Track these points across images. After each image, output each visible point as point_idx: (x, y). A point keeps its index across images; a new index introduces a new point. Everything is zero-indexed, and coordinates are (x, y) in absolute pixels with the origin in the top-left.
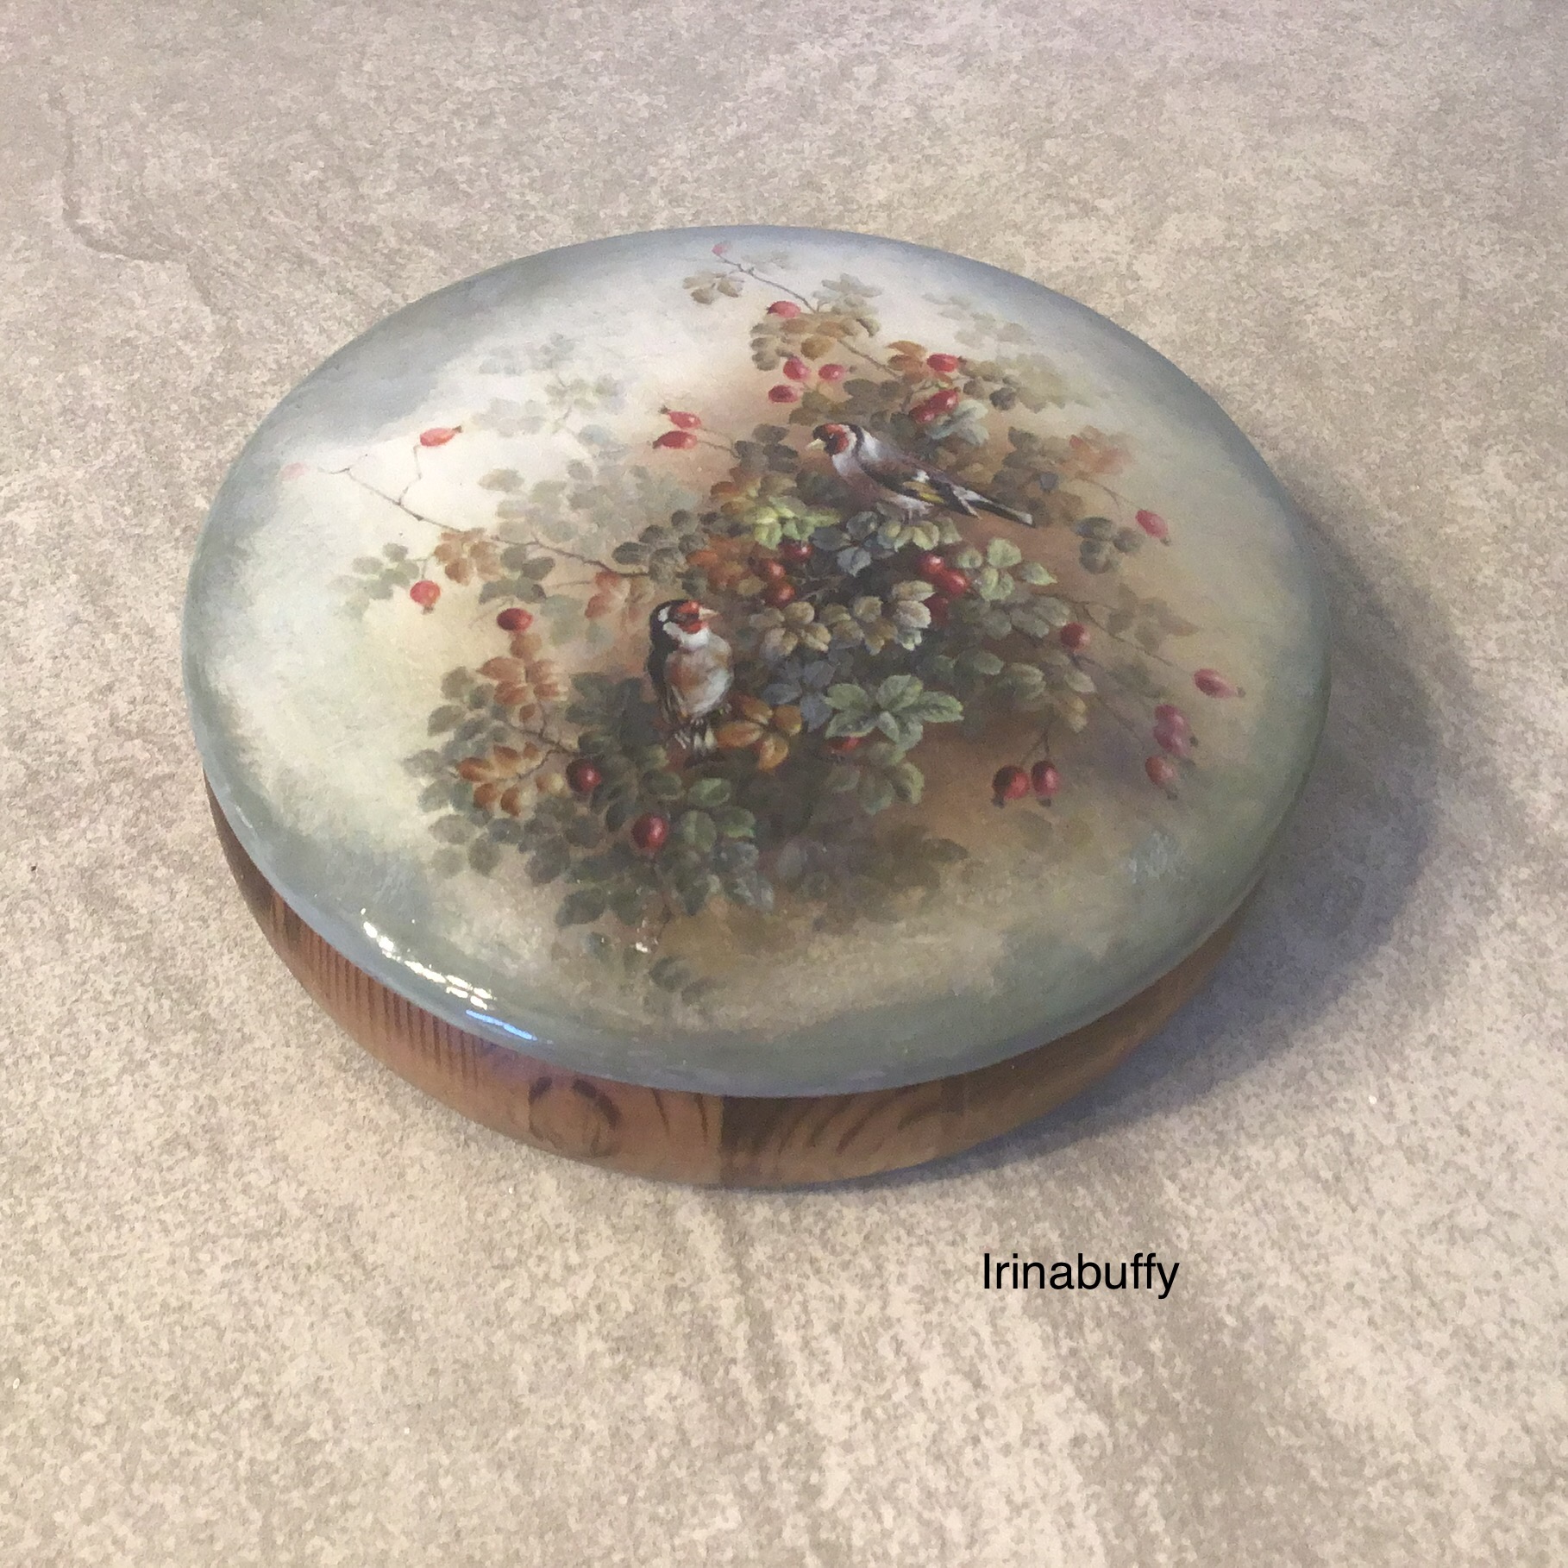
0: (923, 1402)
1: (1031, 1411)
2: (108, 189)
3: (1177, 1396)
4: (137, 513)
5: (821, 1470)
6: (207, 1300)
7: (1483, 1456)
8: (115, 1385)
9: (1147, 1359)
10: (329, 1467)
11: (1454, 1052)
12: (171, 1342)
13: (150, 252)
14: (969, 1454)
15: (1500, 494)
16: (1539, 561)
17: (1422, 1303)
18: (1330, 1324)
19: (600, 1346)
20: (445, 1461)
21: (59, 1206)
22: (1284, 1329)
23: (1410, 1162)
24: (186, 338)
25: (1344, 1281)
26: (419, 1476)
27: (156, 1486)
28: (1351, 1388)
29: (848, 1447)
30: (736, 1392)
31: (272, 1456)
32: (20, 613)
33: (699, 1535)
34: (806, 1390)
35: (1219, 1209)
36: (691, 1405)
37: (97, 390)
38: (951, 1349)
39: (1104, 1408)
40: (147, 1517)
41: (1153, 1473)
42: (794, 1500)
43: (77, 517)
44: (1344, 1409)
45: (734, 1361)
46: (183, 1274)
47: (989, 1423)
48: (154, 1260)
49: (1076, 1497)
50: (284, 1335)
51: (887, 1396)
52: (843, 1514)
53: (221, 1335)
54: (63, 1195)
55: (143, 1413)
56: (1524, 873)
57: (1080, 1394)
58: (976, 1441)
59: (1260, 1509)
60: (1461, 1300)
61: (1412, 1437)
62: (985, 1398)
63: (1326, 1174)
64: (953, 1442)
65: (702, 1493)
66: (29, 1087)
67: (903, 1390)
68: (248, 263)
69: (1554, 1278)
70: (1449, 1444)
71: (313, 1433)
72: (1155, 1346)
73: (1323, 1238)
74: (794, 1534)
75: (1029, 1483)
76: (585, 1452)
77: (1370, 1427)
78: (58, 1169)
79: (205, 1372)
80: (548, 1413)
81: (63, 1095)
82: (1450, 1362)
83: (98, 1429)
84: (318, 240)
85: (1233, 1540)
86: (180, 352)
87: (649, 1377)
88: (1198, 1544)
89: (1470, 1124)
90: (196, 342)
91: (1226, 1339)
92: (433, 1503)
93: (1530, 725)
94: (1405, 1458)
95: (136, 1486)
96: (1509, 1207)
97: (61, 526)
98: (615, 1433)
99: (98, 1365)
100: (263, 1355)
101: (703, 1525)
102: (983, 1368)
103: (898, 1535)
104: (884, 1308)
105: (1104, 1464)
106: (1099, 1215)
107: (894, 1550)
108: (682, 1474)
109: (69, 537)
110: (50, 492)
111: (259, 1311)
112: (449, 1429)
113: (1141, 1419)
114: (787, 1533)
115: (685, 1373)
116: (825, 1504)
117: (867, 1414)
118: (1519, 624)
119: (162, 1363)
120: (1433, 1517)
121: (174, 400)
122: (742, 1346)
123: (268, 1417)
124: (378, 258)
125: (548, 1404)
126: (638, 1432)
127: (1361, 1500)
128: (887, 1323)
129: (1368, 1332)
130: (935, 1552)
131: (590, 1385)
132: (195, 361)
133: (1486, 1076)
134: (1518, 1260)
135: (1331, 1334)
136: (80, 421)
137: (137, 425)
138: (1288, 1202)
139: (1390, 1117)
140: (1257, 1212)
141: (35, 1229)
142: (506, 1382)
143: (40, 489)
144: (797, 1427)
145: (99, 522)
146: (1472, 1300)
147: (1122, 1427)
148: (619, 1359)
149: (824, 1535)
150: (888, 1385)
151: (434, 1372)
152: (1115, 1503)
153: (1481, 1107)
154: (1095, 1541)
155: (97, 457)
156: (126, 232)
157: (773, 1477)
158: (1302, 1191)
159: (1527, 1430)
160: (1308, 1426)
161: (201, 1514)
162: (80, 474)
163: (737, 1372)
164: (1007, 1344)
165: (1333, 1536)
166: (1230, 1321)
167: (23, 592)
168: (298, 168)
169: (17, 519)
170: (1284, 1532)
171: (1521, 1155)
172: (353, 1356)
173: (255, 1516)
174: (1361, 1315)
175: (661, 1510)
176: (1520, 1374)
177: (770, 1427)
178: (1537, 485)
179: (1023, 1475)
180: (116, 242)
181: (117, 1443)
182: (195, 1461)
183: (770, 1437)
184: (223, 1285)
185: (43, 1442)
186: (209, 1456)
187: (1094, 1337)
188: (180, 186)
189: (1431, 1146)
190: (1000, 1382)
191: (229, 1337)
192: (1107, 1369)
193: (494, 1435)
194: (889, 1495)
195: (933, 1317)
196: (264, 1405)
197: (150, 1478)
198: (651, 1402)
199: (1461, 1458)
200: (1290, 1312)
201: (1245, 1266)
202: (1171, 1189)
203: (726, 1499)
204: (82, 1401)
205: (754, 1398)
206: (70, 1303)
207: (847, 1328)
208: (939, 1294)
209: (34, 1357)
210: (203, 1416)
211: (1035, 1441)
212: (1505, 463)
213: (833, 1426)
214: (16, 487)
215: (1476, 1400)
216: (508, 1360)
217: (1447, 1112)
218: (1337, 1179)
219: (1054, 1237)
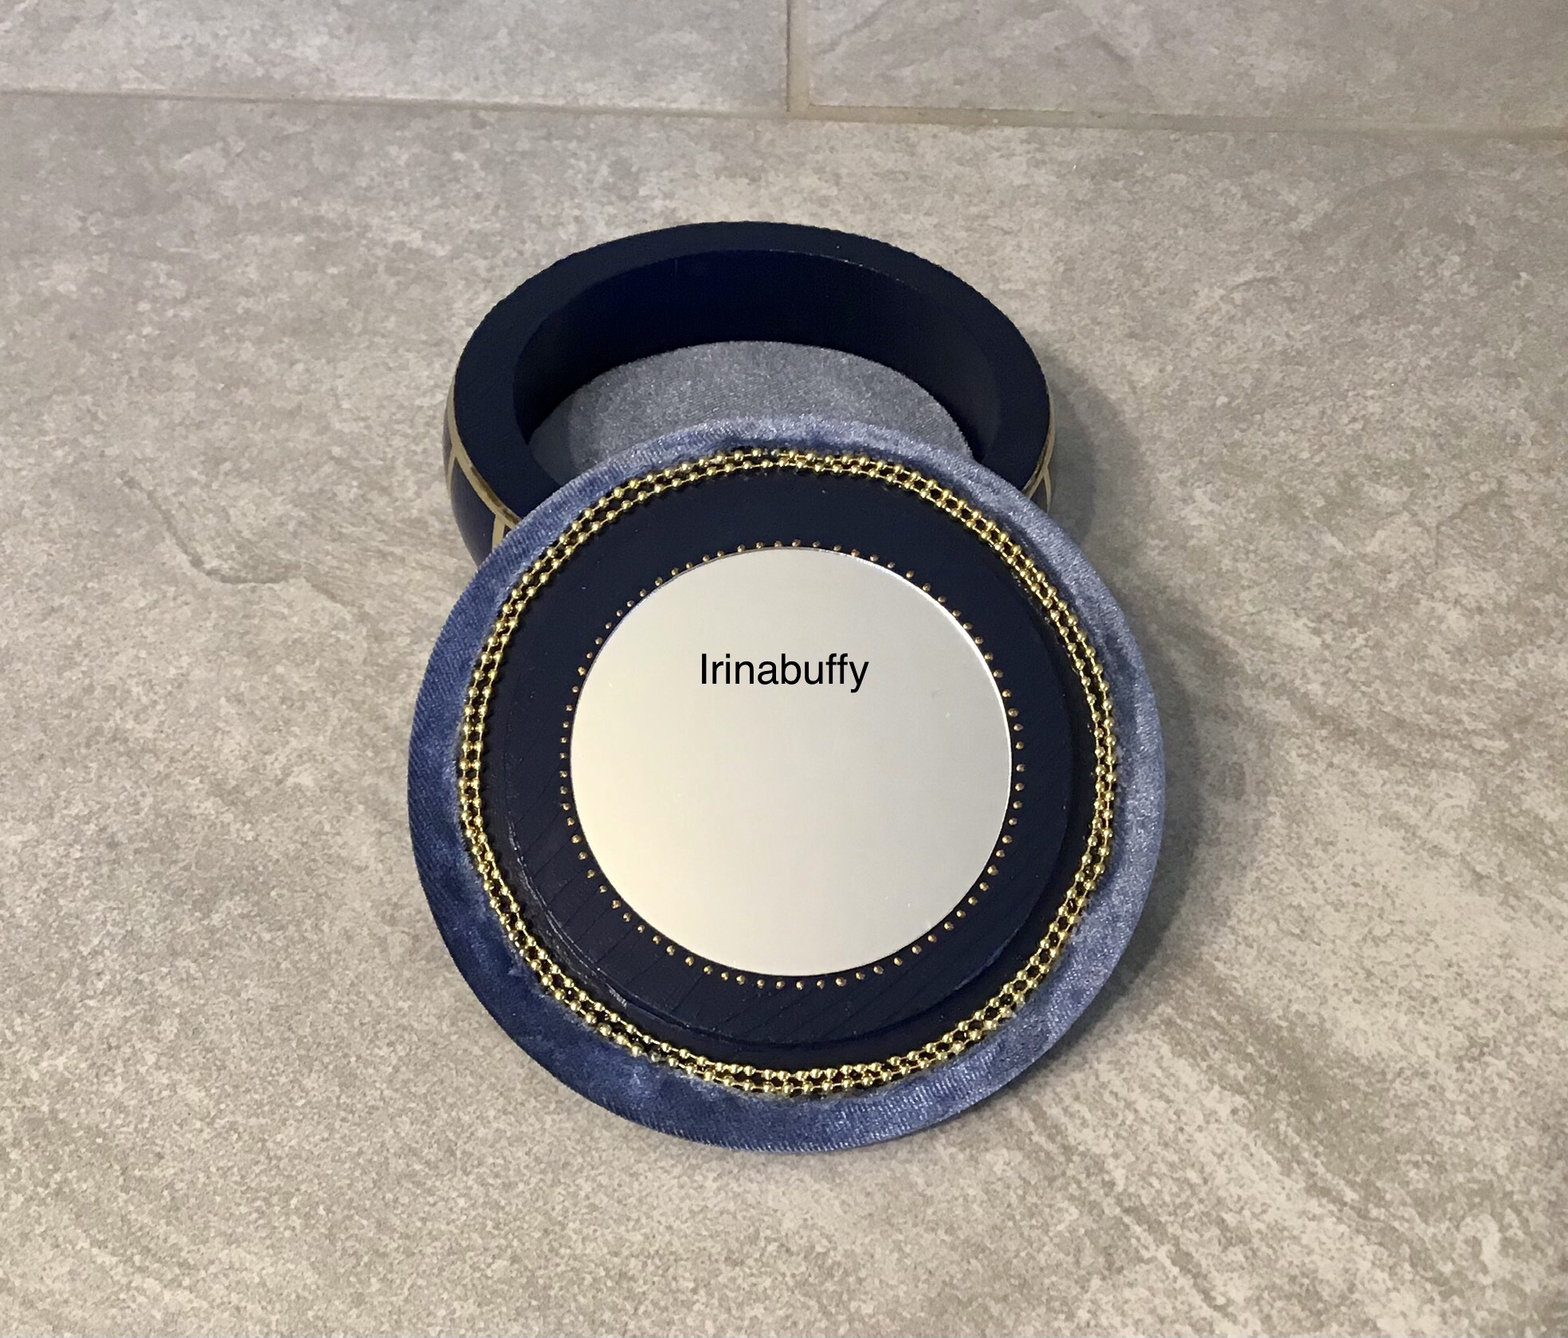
0: (1143, 1120)
1: (1203, 1105)
2: (213, 539)
3: (1274, 1071)
4: (377, 754)
5: (1108, 1172)
6: (715, 1201)
7: (1442, 1050)
8: (689, 1265)
9: (1249, 1058)
10: (839, 1264)
11: (1331, 843)
12: (707, 1229)
13: (272, 575)
14: (1182, 1138)
15: (1211, 513)
16: (1252, 548)
17: (1377, 983)
18: (1335, 1009)
19: (953, 1150)
20: (901, 1237)
21: (594, 1180)
22: (1313, 1019)
23: (1337, 910)
24: (336, 628)
25: (1331, 983)
26: (891, 1252)
27: (747, 1308)
28: (1360, 1038)
29: (1116, 1156)
30: (1041, 1149)
31: (803, 1269)
32: (339, 840)
33: (1060, 1228)
34: (1077, 1134)
35: (1249, 968)
36: (1021, 1163)
37: (296, 679)
38: (1145, 1088)
39: (1239, 1090)
40: (752, 1326)
41: (1280, 1114)
42: (1102, 1192)
43: (338, 767)
44: (1363, 1050)
45: (1031, 1133)
46: (692, 1192)
47: (1183, 1118)
48: (670, 1189)
49: (1249, 1141)
50: (770, 1204)
51: (1123, 1122)
52: (1131, 1190)
53: (735, 1217)
54: (593, 1173)
55: (716, 1273)
56: (1324, 733)
57: (1224, 1088)
58: (1182, 1130)
59: (1344, 1114)
60: (1395, 974)
61: (1402, 1052)
62: (1175, 1107)
63: (1297, 931)
64: (1170, 1134)
65: (1050, 1206)
66: (532, 1120)
67: (1130, 1117)
68: (347, 566)
69: (1437, 947)
70: (1422, 1049)
71: (819, 1249)
72: (1250, 1050)
73: (1310, 965)
74: (1111, 1210)
75: (1219, 1141)
76: (975, 1206)
77: (1379, 1054)
78: (580, 1160)
79: (737, 1239)
80: (944, 1194)
81: (555, 1117)
82: (1404, 1008)
83: (695, 1291)
84: (385, 537)
85: (1337, 1134)
86: (338, 640)
87: (989, 1156)
88: (1321, 1142)
89: (1357, 880)
90: (345, 629)
91: (1285, 1034)
92: (908, 1262)
93: (1290, 647)
94: (1403, 1064)
95: (734, 1312)
96: (1398, 918)
97: (331, 776)
98: (987, 1192)
99: (672, 1258)
100: (766, 1218)
101: (1060, 1222)
102: (1166, 1091)
103: (1166, 1190)
104: (1097, 1078)
105: (1254, 1119)
106: (1188, 992)
107: (1167, 1199)
108: (1035, 1200)
109: (341, 782)
110: (306, 756)
111: (749, 1196)
112: (894, 1221)
113: (1262, 1090)
114: (1107, 1211)
115: (1008, 1148)
116: (1119, 1188)
117: (1117, 1136)
118: (1256, 590)
119: (709, 1243)
120: (1432, 1088)
121: (356, 672)
122: (1032, 1125)
123: (788, 1250)
124: (436, 540)
125: (942, 1188)
126: (999, 1186)
127: (1392, 1092)
128: (1104, 1086)
129: (1356, 1006)
130: (1188, 1193)
131: (959, 1172)
132: (353, 642)
133: (1355, 852)
134: (1414, 944)
135: (1338, 1013)
136: (298, 704)
137: (340, 696)
138: (1283, 952)
139: (1315, 890)
140: (1269, 963)
141: (587, 1197)
142: (912, 1186)
143: (300, 756)
144: (1083, 1155)
145: (354, 766)
146: (1400, 972)
147: (1255, 1098)
148: (968, 1151)
149: (1127, 1204)
150: (1120, 1118)
151: (868, 1194)
152: (1268, 1135)
153: (1360, 870)
154: (1268, 1158)
155: (325, 724)
156: (245, 565)
157: (1084, 1185)
158: (1289, 944)
159: (1456, 1028)
160: (1348, 1064)
161: (781, 1313)
162: (321, 738)
163: (1035, 1138)
164: (1173, 1075)
165: (1387, 1116)
166: (1284, 1024)
167: (332, 826)
168: (341, 490)
169: (297, 780)
170: (1362, 1121)
171: (1392, 887)
172: (817, 1201)
173: (812, 1303)
174: (1348, 999)
175: (1034, 1222)
176: (1441, 1003)
177: (1069, 1160)
178: (1230, 501)
179: (1214, 1138)
180: (243, 574)
181: (710, 1295)
182: (760, 1289)
183: (1071, 1165)
184: (719, 1189)
185: (666, 1309)
186: (768, 1282)
187: (1217, 1056)
188: (265, 524)
189: (1344, 898)
190: (1179, 1096)
191: (739, 1216)
192: (1232, 1069)
193: (921, 1216)
194: (1150, 1172)
195: (1125, 1074)
196: (782, 1245)
197: (740, 1306)
198: (998, 1169)
199: (1432, 1054)
200: (1312, 1009)
201: (1277, 993)
202: (1219, 966)
203: (1065, 1204)
204: (675, 1279)
205: (1052, 1148)
206: (634, 1229)
207: (1082, 1096)
208: (1123, 1061)
209: (632, 1266)
210: (750, 1262)
211: (1212, 1119)
212: (1205, 492)
213: (1104, 1147)
214: (283, 759)
215: (1426, 1023)
216: (906, 1174)
217: (1342, 877)
218: (1303, 931)
219: (1169, 1010)
